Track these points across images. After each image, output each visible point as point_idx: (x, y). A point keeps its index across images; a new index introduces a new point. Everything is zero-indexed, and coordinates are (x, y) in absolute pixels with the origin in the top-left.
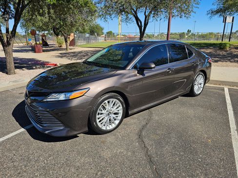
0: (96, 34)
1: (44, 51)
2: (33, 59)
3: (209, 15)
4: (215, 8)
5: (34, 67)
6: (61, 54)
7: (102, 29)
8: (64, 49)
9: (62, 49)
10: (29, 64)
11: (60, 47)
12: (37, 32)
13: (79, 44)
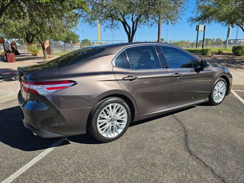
0: (71, 42)
1: (17, 60)
2: (7, 69)
3: (190, 23)
4: (194, 16)
5: (13, 78)
6: (38, 63)
7: (78, 37)
8: (41, 58)
9: (38, 58)
10: (4, 75)
11: (35, 55)
12: (6, 40)
13: (55, 52)
